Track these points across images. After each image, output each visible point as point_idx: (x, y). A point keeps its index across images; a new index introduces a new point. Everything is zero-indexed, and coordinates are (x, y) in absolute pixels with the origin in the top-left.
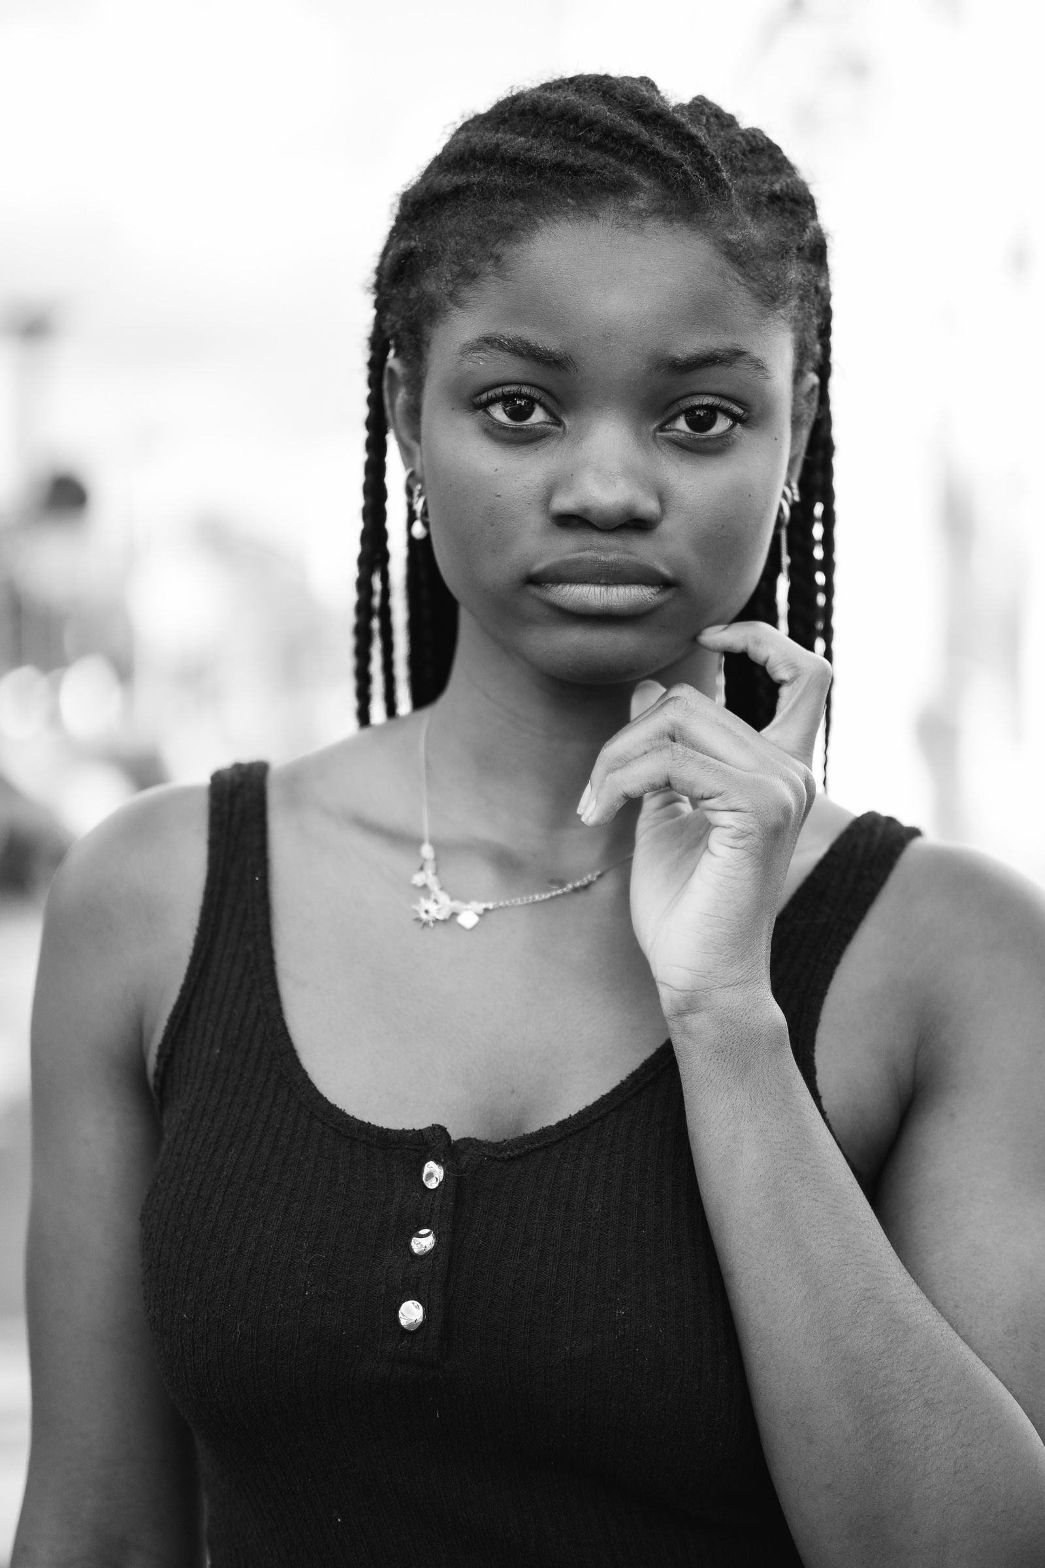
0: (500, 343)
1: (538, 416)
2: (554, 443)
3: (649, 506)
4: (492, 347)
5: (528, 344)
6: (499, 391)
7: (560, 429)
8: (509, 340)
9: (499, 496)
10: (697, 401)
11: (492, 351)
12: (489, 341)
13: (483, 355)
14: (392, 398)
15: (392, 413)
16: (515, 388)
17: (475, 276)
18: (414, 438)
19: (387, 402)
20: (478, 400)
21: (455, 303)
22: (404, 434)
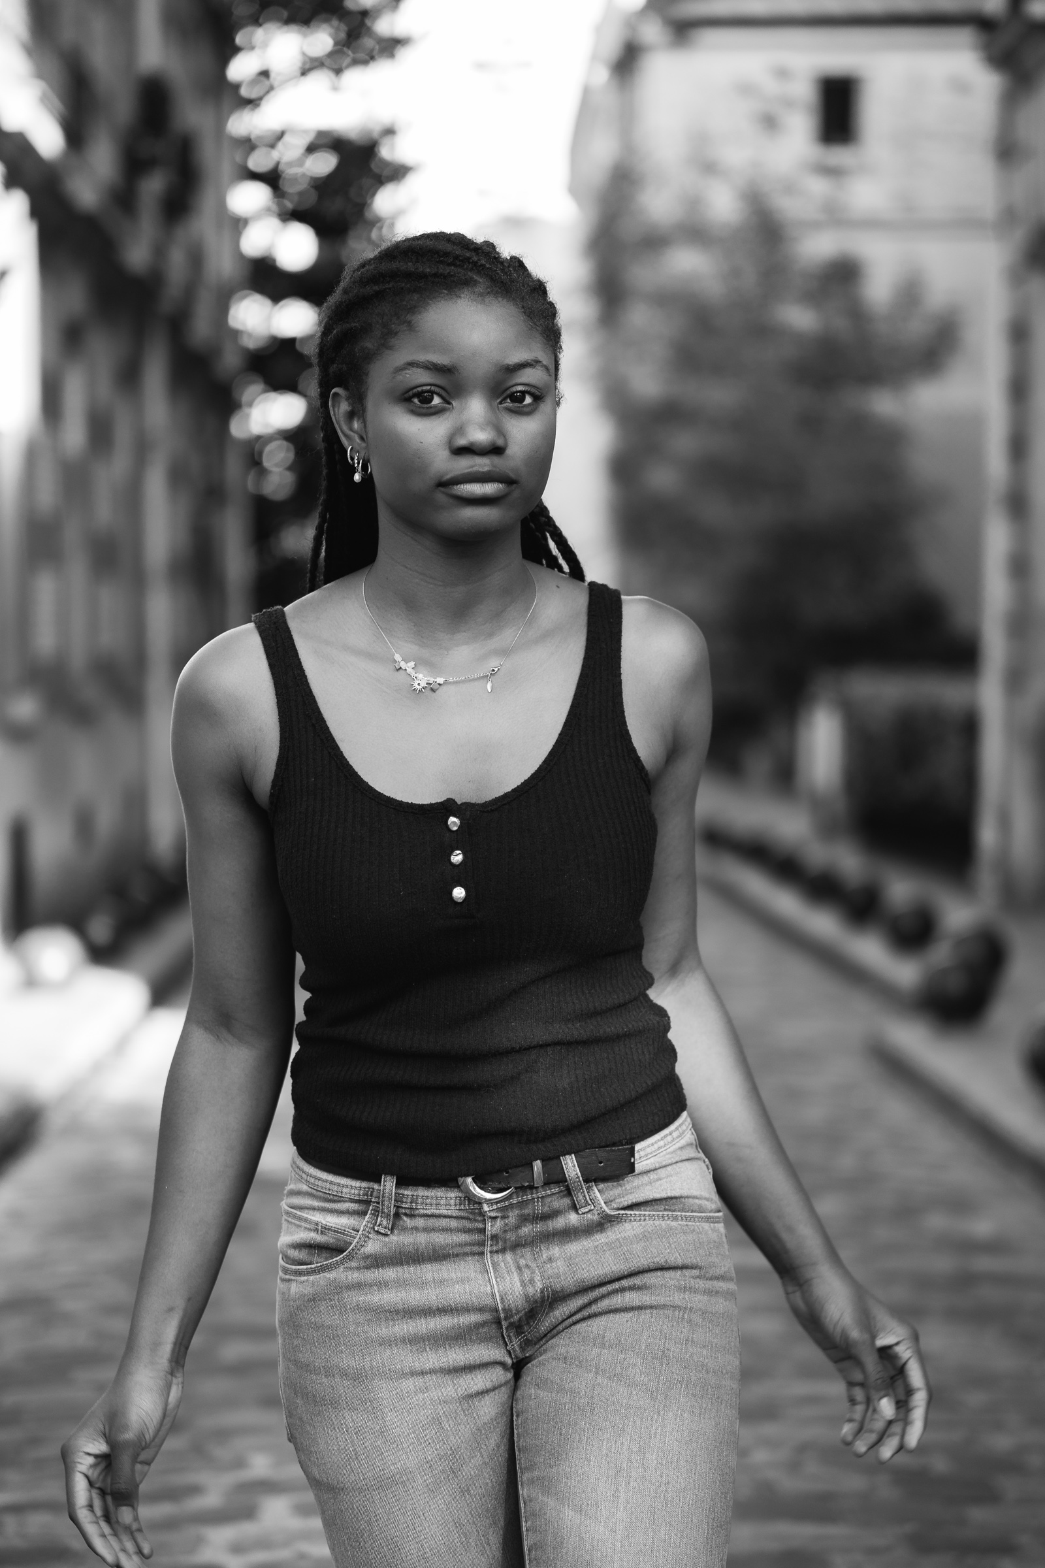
0: (414, 363)
1: (436, 400)
2: (448, 413)
3: (500, 442)
4: (413, 367)
5: (433, 363)
6: (415, 391)
7: (451, 406)
8: (422, 362)
9: (422, 443)
10: (514, 389)
11: (414, 369)
12: (411, 364)
13: (408, 371)
14: (336, 409)
15: (336, 418)
16: (425, 388)
17: (396, 333)
18: (351, 429)
19: (332, 413)
20: (406, 395)
21: (387, 348)
22: (345, 428)
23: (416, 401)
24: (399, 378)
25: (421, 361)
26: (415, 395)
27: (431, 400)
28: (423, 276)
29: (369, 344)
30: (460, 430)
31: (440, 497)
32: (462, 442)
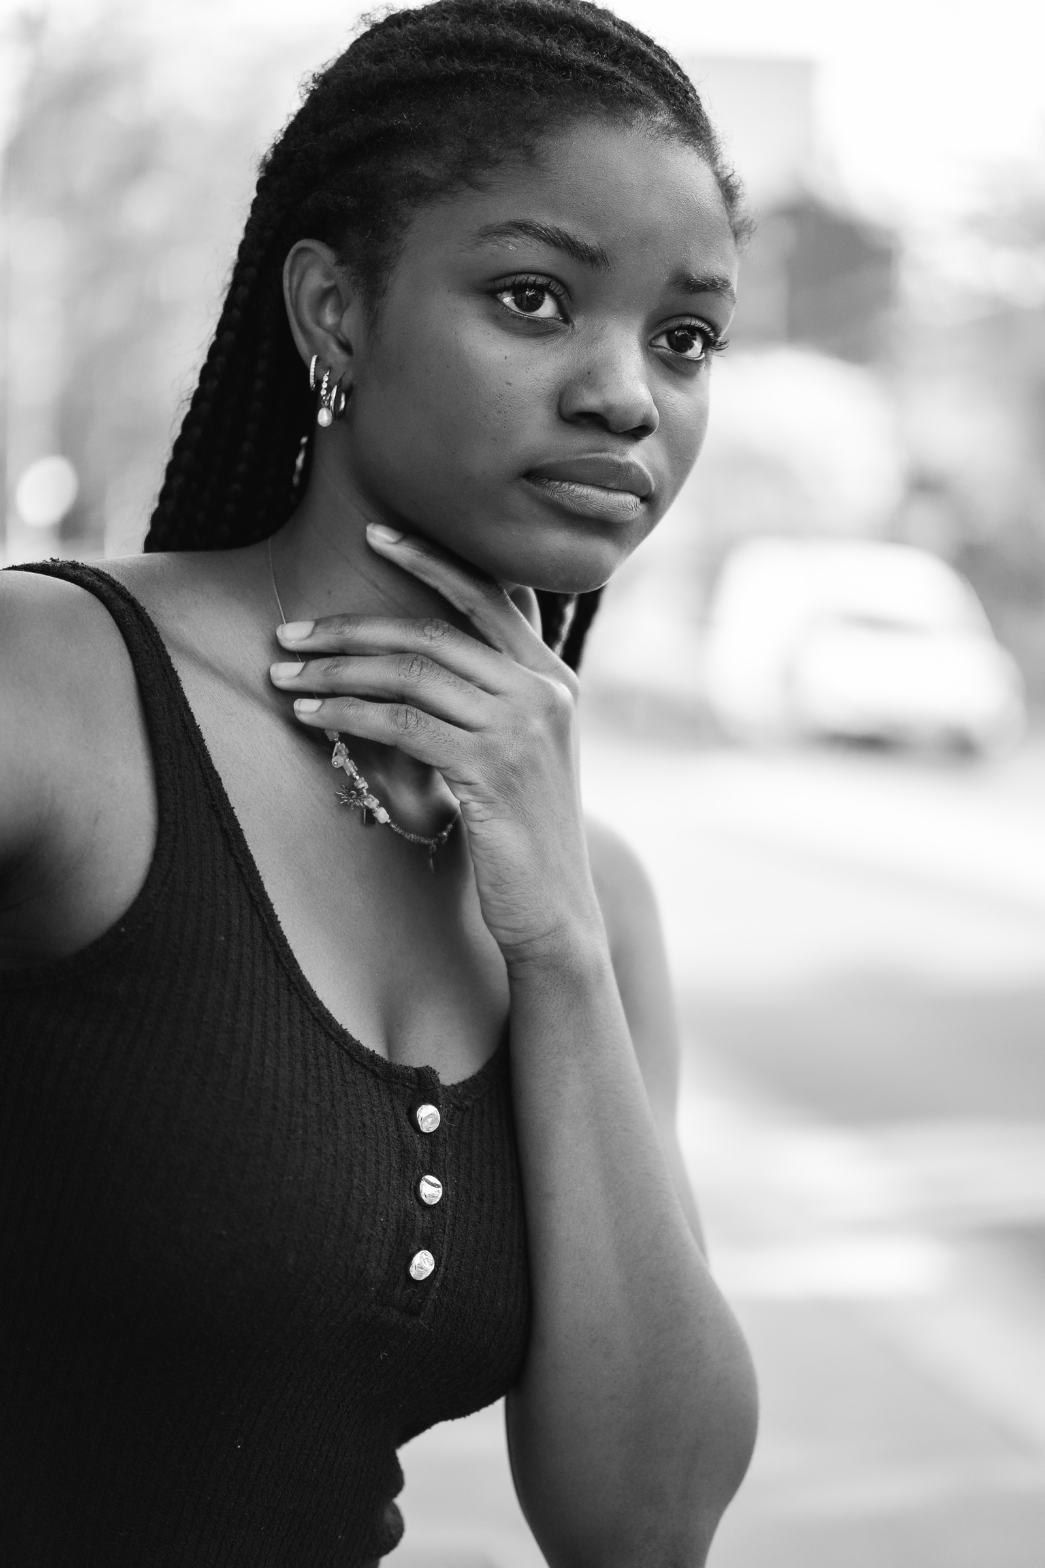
0: (530, 227)
1: (547, 309)
2: (561, 339)
4: (527, 233)
5: (566, 235)
7: (569, 327)
8: (546, 230)
9: (510, 384)
10: (681, 321)
11: (525, 237)
12: (522, 228)
13: (513, 240)
14: (295, 279)
15: (291, 295)
16: (532, 278)
17: (497, 162)
18: (319, 323)
19: (286, 284)
20: (490, 285)
21: (470, 185)
22: (308, 318)
23: (507, 300)
24: (491, 247)
25: (543, 225)
26: (505, 289)
27: (536, 304)
28: (564, 67)
29: (425, 167)
30: (589, 377)
31: (518, 499)
32: (590, 401)
